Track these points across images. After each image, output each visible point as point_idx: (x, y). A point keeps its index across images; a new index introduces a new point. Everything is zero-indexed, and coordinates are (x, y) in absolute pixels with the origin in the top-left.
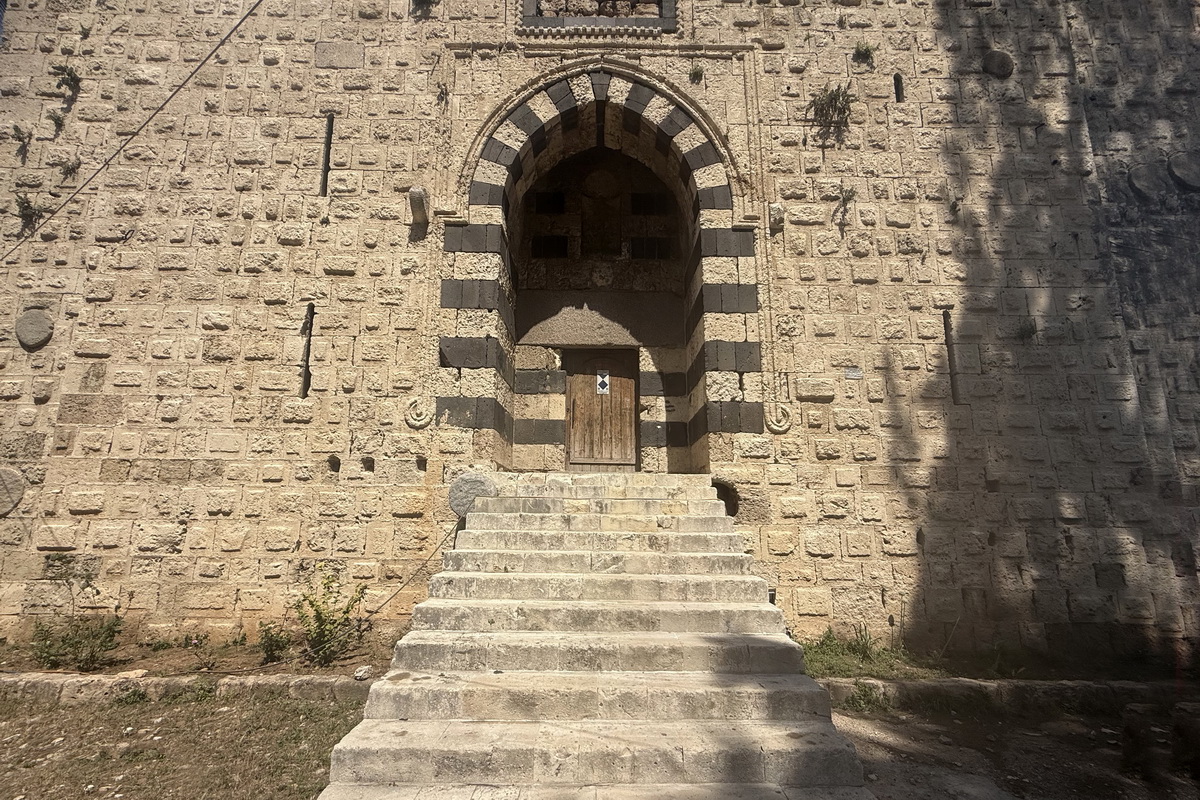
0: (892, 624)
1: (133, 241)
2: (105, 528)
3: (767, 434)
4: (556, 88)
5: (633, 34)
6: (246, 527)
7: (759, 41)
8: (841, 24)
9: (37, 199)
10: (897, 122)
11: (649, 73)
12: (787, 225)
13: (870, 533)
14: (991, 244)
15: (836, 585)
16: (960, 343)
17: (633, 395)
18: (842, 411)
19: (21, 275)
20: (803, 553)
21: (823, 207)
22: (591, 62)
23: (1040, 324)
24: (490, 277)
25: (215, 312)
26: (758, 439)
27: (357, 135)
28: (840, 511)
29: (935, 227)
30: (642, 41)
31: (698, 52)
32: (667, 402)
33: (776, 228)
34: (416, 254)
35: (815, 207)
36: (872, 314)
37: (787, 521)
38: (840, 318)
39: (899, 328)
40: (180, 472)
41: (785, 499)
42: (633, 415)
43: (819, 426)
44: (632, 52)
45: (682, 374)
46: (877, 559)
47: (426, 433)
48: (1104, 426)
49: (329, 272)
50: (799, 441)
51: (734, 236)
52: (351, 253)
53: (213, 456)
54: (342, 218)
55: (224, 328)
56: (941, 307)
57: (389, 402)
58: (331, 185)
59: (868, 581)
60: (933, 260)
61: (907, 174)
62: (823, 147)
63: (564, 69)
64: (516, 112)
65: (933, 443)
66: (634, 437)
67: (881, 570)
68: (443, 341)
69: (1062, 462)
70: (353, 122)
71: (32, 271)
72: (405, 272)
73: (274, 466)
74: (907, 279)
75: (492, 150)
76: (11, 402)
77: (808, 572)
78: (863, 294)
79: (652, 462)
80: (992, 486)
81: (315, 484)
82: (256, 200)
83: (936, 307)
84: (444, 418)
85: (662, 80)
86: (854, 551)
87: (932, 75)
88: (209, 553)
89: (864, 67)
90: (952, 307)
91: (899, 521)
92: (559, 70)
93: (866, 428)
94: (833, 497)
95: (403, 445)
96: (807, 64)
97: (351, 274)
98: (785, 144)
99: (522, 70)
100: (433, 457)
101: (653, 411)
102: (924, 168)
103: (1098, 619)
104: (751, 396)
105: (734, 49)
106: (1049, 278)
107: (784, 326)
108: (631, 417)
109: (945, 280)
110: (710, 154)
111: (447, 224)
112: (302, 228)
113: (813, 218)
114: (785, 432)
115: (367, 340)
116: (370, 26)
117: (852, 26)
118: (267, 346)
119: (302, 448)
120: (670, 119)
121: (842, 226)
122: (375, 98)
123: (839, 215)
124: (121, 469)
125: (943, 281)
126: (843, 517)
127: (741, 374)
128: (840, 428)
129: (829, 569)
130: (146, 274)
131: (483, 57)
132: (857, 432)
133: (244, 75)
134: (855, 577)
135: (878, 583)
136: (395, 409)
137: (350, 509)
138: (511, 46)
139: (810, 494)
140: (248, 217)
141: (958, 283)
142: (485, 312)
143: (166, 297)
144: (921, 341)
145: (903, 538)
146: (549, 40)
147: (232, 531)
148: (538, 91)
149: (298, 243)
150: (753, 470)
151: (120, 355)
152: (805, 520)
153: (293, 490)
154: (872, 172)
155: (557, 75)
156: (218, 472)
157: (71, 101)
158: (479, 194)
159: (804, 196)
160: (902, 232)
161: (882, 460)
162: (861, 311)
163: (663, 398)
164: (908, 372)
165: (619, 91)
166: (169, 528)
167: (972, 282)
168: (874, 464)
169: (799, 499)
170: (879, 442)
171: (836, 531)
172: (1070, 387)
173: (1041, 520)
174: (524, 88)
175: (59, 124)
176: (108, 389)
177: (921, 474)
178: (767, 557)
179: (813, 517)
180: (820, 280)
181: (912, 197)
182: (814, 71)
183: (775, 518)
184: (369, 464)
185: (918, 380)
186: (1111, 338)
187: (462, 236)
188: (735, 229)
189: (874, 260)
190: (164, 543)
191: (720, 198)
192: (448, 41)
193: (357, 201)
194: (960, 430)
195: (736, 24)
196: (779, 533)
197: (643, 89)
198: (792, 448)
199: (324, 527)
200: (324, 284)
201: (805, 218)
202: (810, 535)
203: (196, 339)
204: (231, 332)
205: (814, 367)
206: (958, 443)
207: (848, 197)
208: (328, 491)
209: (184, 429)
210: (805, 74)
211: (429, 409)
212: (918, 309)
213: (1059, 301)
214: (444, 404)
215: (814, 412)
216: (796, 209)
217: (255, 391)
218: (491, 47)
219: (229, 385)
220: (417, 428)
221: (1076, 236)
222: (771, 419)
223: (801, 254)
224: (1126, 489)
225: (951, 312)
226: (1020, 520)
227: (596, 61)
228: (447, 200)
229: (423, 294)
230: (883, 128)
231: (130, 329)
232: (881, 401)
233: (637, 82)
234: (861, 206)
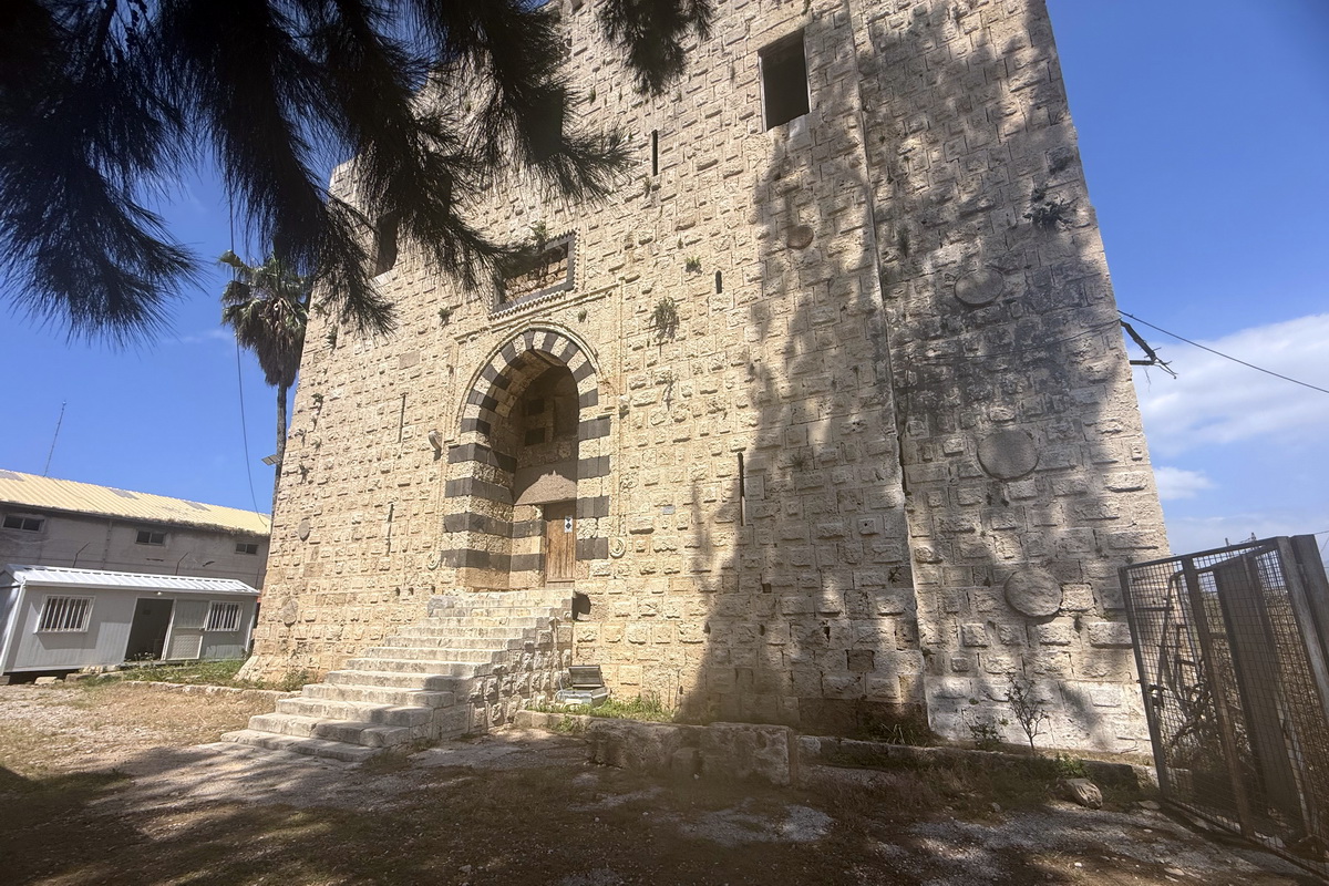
0: (681, 693)
1: (330, 483)
2: (317, 628)
3: (610, 559)
4: (505, 348)
5: (548, 299)
6: (363, 627)
7: (623, 278)
8: (680, 245)
9: (307, 464)
10: (714, 310)
11: (554, 324)
12: (632, 409)
13: (672, 627)
14: (782, 385)
15: (645, 664)
16: (750, 476)
18: (657, 540)
20: (627, 641)
21: (657, 390)
22: (524, 326)
23: (818, 450)
24: (468, 476)
25: (356, 515)
26: (605, 563)
27: (415, 404)
28: (652, 612)
29: (737, 387)
30: (554, 303)
31: (584, 300)
33: (624, 413)
34: (435, 469)
35: (651, 391)
36: (685, 464)
37: (618, 619)
38: (663, 470)
39: (702, 472)
40: (342, 600)
41: (617, 604)
43: (643, 551)
44: (546, 312)
46: (675, 646)
47: (436, 571)
48: (864, 532)
49: (399, 486)
50: (630, 563)
51: (598, 424)
52: (409, 473)
53: (353, 591)
54: (406, 453)
55: (359, 523)
56: (736, 451)
57: (421, 556)
58: (404, 436)
59: (668, 661)
60: (733, 413)
61: (719, 350)
62: (660, 344)
63: (510, 335)
64: (485, 370)
65: (724, 553)
67: (676, 653)
68: (446, 517)
69: (825, 566)
70: (413, 397)
71: (304, 500)
72: (431, 480)
73: (375, 595)
74: (713, 433)
75: (472, 396)
76: (297, 567)
77: (628, 654)
78: (679, 449)
80: (767, 588)
81: (390, 604)
82: (373, 451)
83: (732, 451)
84: (444, 563)
85: (562, 326)
86: (659, 640)
87: (745, 263)
88: (350, 641)
89: (694, 273)
90: (744, 449)
91: (692, 618)
92: (507, 337)
93: (674, 550)
94: (647, 601)
95: (425, 580)
96: (653, 285)
97: (408, 485)
98: (634, 349)
99: (490, 341)
100: (438, 586)
102: (731, 342)
103: (845, 696)
104: (602, 534)
105: (606, 290)
106: (829, 411)
107: (625, 481)
109: (742, 430)
110: (587, 370)
111: (450, 448)
112: (388, 463)
113: (649, 400)
114: (621, 557)
115: (414, 522)
116: (422, 338)
117: (687, 245)
118: (375, 530)
119: (386, 584)
120: (566, 352)
121: (668, 401)
122: (424, 380)
123: (666, 394)
124: (322, 600)
125: (740, 429)
126: (654, 615)
127: (597, 519)
128: (657, 551)
129: (642, 652)
130: (334, 499)
131: (472, 340)
132: (668, 552)
133: (371, 383)
134: (658, 658)
135: (675, 662)
136: (422, 560)
137: (403, 617)
138: (486, 329)
139: (634, 599)
140: (370, 461)
141: (751, 429)
142: (465, 497)
143: (340, 509)
144: (719, 479)
145: (696, 630)
146: (506, 319)
147: (359, 629)
148: (496, 354)
149: (388, 472)
150: (599, 585)
151: (323, 543)
152: (629, 618)
153: (382, 607)
154: (693, 355)
155: (507, 340)
156: (355, 599)
157: (320, 409)
158: (466, 426)
159: (644, 385)
160: (711, 396)
161: (686, 572)
162: (677, 462)
164: (707, 504)
165: (539, 340)
166: (337, 628)
167: (765, 423)
168: (678, 575)
169: (627, 604)
170: (684, 561)
171: (649, 625)
172: (839, 502)
173: (803, 614)
174: (490, 354)
175: (315, 422)
176: (320, 560)
177: (713, 580)
178: (605, 644)
179: (634, 616)
180: (651, 444)
181: (720, 368)
182: (659, 288)
183: (611, 616)
184: (412, 590)
185: (714, 508)
186: (882, 454)
187: (458, 454)
188: (599, 419)
189: (690, 422)
190: (335, 636)
191: (592, 398)
192: (456, 336)
193: (413, 443)
194: (744, 545)
195: (610, 271)
196: (612, 627)
197: (552, 335)
198: (624, 568)
199: (393, 627)
200: (397, 493)
201: (643, 401)
202: (631, 628)
203: (349, 530)
204: (362, 525)
205: (641, 507)
206: (742, 556)
207: (668, 381)
208: (394, 607)
209: (344, 577)
210: (653, 292)
211: (437, 558)
212: (719, 454)
213: (838, 431)
214: (447, 555)
215: (640, 540)
216: (638, 395)
217: (369, 554)
218: (475, 333)
219: (359, 553)
220: (432, 570)
221: (856, 369)
222: (612, 549)
223: (639, 427)
224: (884, 586)
225: (743, 453)
226: (784, 615)
227: (527, 324)
228: (452, 434)
229: (437, 491)
230: (704, 318)
231: (327, 528)
232: (686, 528)
233: (549, 331)
234: (682, 384)
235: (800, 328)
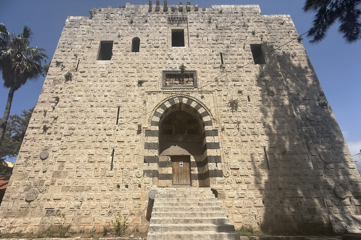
0: (258, 224)
1: (73, 135)
2: (62, 203)
3: (223, 177)
4: (171, 100)
5: (188, 89)
6: (96, 202)
7: (216, 89)
8: (235, 85)
9: (48, 125)
10: (249, 106)
11: (191, 97)
12: (225, 129)
13: (251, 201)
14: (274, 131)
15: (243, 214)
16: (269, 154)
17: (189, 167)
18: (241, 172)
19: (42, 142)
20: (234, 207)
21: (233, 125)
22: (178, 95)
23: (288, 150)
24: (156, 142)
25: (91, 151)
26: (222, 179)
27: (125, 111)
28: (243, 196)
29: (260, 129)
30: (190, 90)
31: (202, 92)
32: (198, 169)
33: (223, 130)
34: (138, 137)
35: (231, 125)
36: (247, 149)
37: (230, 199)
38: (239, 150)
39: (253, 152)
40: (81, 189)
41: (229, 193)
42: (189, 172)
43: (236, 175)
44: (187, 92)
45: (201, 162)
46: (253, 208)
47: (141, 179)
48: (306, 174)
49: (118, 142)
50: (232, 179)
51: (213, 132)
52: (123, 137)
53: (89, 185)
54: (121, 129)
55: (93, 155)
56: (263, 147)
57: (132, 171)
58: (119, 122)
59: (251, 213)
60: (260, 136)
61: (252, 117)
62: (233, 112)
63: (172, 96)
64: (162, 106)
65: (265, 178)
66: (189, 177)
67: (254, 211)
68: (145, 157)
69: (296, 183)
70: (124, 108)
71: (45, 141)
72: (136, 141)
73: (104, 187)
74: (255, 141)
75: (156, 114)
76: (37, 172)
77: (236, 211)
78: (244, 144)
79: (194, 184)
80: (280, 189)
81: (114, 192)
82: (101, 126)
83: (262, 147)
84: (145, 175)
85: (195, 98)
86: (247, 206)
87: (256, 96)
88: (87, 209)
89: (240, 94)
90: (266, 147)
91: (258, 198)
92: (171, 97)
93: (248, 176)
94: (241, 192)
95: (135, 182)
96: (227, 94)
97: (123, 142)
98: (223, 111)
99: (162, 97)
100: (143, 185)
101: (194, 171)
102: (256, 116)
103: (310, 222)
104: (219, 169)
105: (211, 91)
106: (288, 140)
107: (226, 152)
108: (188, 172)
109: (264, 141)
110: (206, 114)
111: (146, 130)
112: (112, 132)
113: (231, 127)
114: (228, 177)
115: (126, 157)
116: (128, 88)
117: (237, 86)
118: (103, 159)
119: (111, 183)
120: (197, 106)
121: (238, 129)
122: (129, 103)
123: (237, 127)
124: (67, 189)
125: (263, 141)
126: (244, 197)
127: (216, 163)
128: (241, 176)
129: (241, 210)
130: (75, 143)
131: (154, 94)
132: (246, 176)
133: (99, 99)
134: (248, 213)
135: (254, 214)
136: (133, 173)
137: (122, 198)
138: (160, 92)
139: (235, 192)
140: (99, 129)
141: (267, 141)
142: (155, 150)
143: (80, 148)
144: (259, 155)
145: (260, 202)
146: (169, 90)
147: (93, 203)
148: (166, 101)
149: (111, 135)
150: (221, 186)
151: (68, 161)
152: (234, 198)
153: (109, 193)
154: (244, 117)
155: (171, 98)
156: (90, 189)
157: (57, 103)
158: (153, 123)
159: (229, 122)
160: (252, 130)
161: (253, 183)
162: (244, 148)
163: (197, 168)
164: (257, 162)
165: (185, 101)
166: (78, 203)
167: (271, 140)
168: (250, 184)
169: (233, 193)
170: (252, 179)
171: (242, 201)
172: (296, 165)
173: (293, 197)
174: (163, 100)
175: (54, 108)
176: (65, 170)
177: (263, 186)
178: (225, 208)
179: (236, 197)
180: (234, 141)
181: (254, 122)
182: (229, 95)
183: (227, 198)
184: (127, 186)
185: (260, 163)
186: (305, 153)
187: (149, 133)
188: (213, 130)
189: (246, 136)
190: (76, 207)
191: (209, 123)
192: (146, 91)
193: (125, 126)
194: (271, 176)
195: (211, 86)
196: (228, 202)
197: (190, 100)
198: (230, 181)
199: (116, 202)
200: (117, 144)
201: (229, 127)
202: (236, 202)
203: (86, 157)
204: (95, 156)
205: (234, 161)
206: (270, 179)
207: (239, 123)
208: (117, 193)
209: (83, 178)
210: (227, 96)
211: (141, 173)
212: (258, 147)
213: (291, 145)
214: (145, 172)
215: (235, 172)
216: (227, 125)
217: (100, 169)
218: (155, 92)
219: (93, 168)
220: (139, 178)
221: (293, 130)
222: (224, 174)
223: (229, 135)
224: (313, 190)
225: (265, 148)
226: (288, 198)
227: (180, 94)
228: (146, 125)
229: (140, 146)
230: (246, 107)
231: (71, 155)
232: (251, 169)
233: (189, 98)
234: (242, 124)
235: (275, 116)
